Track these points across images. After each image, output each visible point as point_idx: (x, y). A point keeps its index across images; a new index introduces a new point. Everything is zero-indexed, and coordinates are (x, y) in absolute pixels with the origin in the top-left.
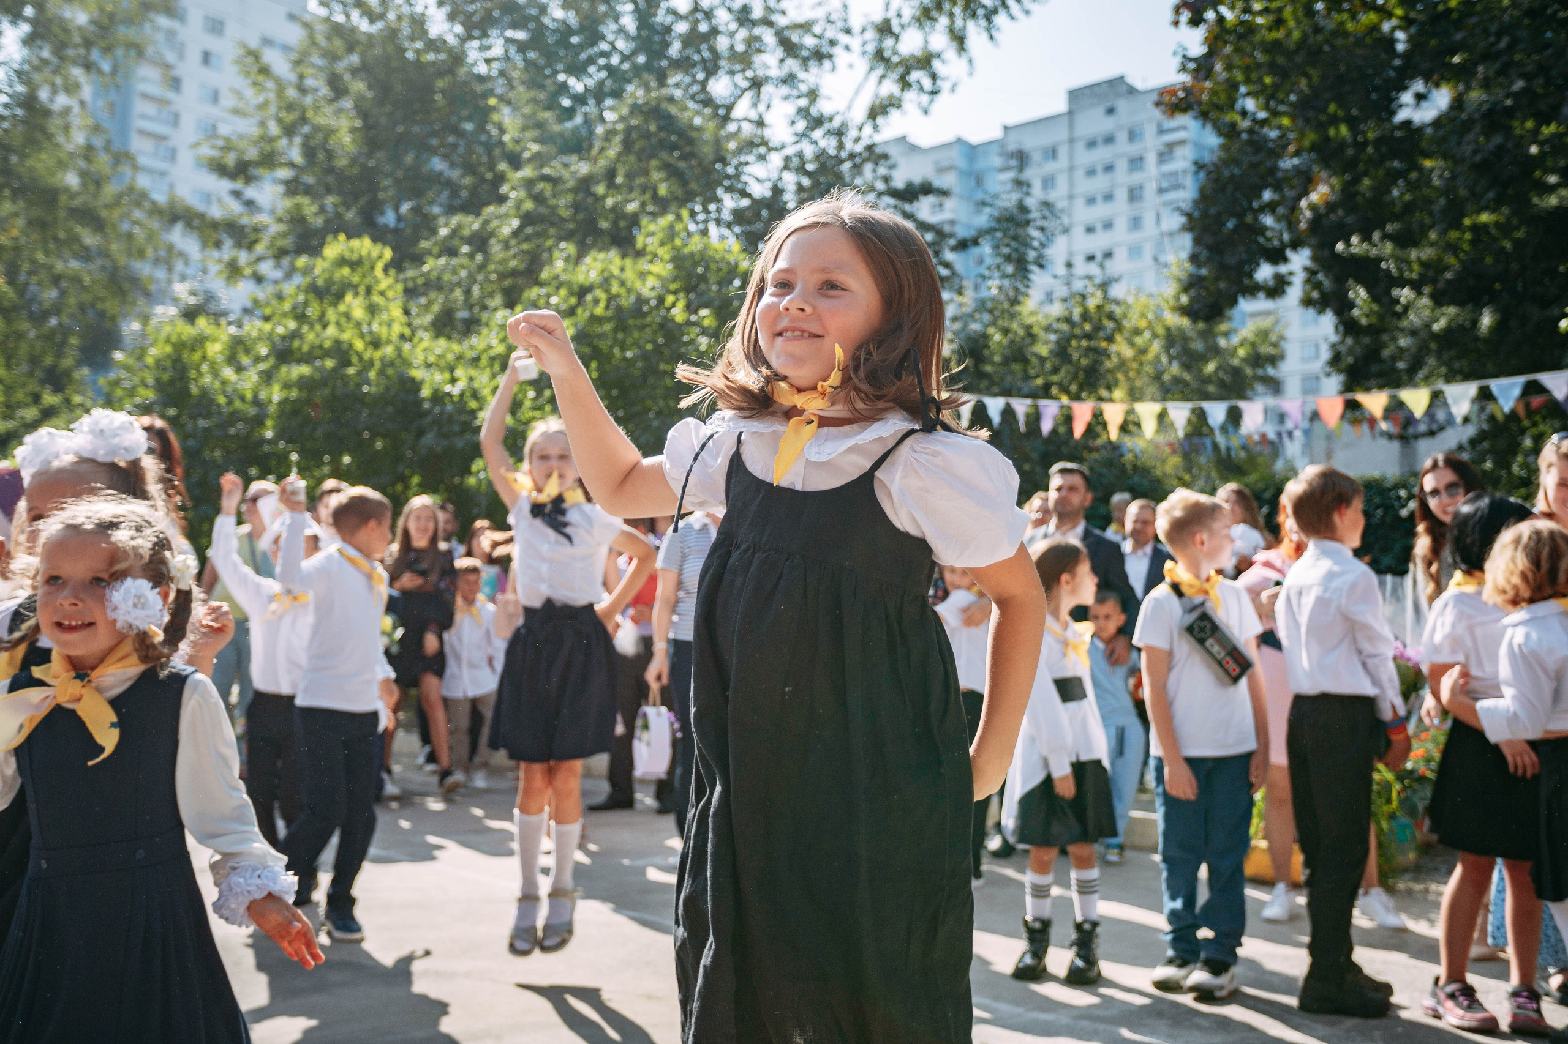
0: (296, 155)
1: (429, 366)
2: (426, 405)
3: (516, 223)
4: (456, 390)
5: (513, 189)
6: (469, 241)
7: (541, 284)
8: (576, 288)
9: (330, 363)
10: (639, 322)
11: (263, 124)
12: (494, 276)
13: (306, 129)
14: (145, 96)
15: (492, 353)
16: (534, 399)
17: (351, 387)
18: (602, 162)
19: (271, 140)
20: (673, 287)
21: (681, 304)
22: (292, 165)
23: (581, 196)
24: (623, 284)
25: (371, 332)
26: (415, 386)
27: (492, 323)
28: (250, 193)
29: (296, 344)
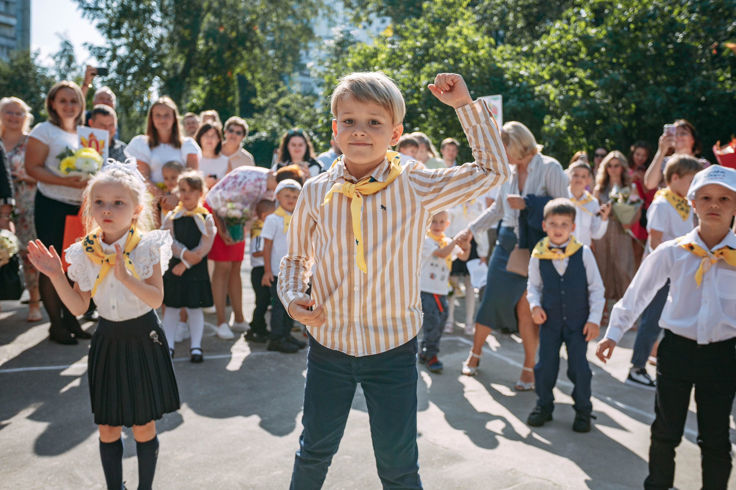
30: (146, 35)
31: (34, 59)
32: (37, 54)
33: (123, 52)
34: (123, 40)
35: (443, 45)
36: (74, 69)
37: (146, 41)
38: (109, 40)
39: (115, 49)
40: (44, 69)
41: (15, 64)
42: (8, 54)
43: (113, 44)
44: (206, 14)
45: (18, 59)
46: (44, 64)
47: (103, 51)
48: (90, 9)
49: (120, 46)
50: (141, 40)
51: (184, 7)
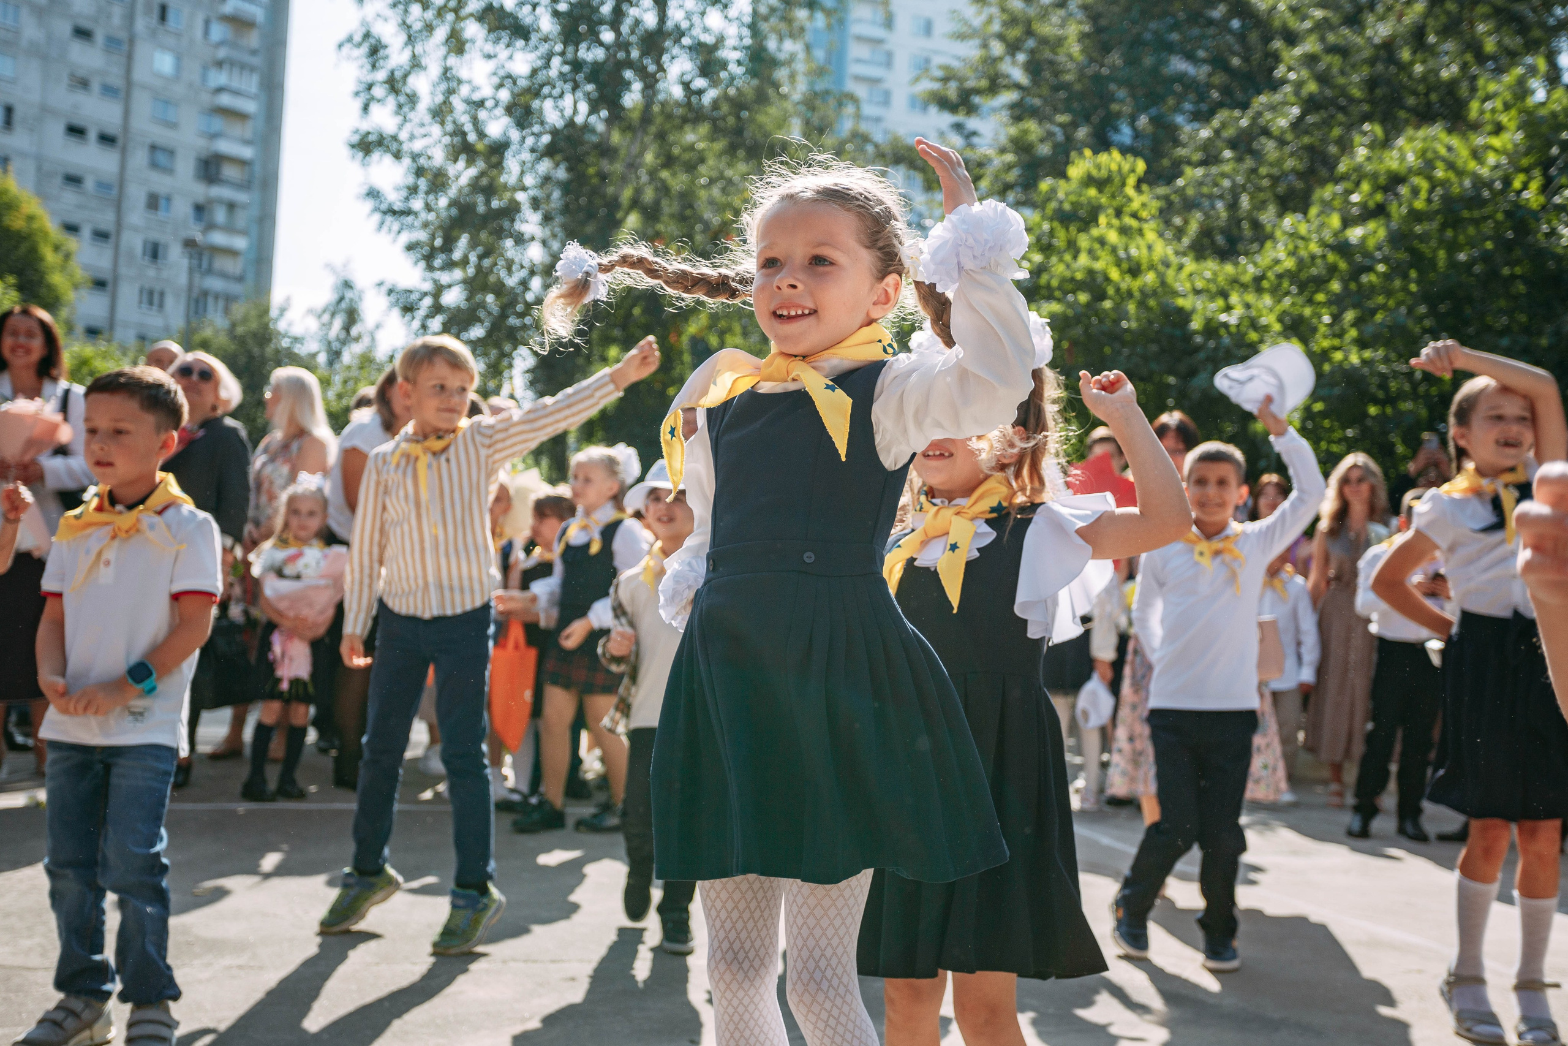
0: (1019, 75)
1: (1197, 292)
2: (1198, 339)
3: (1296, 111)
4: (1232, 319)
5: (1290, 69)
6: (1233, 144)
7: (1337, 181)
8: (1382, 180)
9: (1083, 298)
10: (1476, 214)
11: (985, 46)
12: (1265, 183)
13: (1031, 43)
14: (860, 39)
15: (1279, 269)
16: (1330, 325)
17: (1108, 323)
18: (1407, 20)
19: (995, 60)
20: (1525, 162)
21: (1534, 186)
22: (1018, 86)
23: (1380, 67)
24: (1451, 166)
25: (1129, 258)
26: (1184, 316)
27: (1278, 234)
28: (972, 123)
29: (1044, 279)
30: (501, 263)
31: (276, 320)
32: (283, 311)
33: (453, 297)
34: (458, 274)
35: (1068, 266)
36: (357, 339)
37: (503, 273)
38: (429, 275)
39: (439, 290)
40: (296, 340)
41: (240, 330)
42: (227, 311)
43: (435, 281)
44: (627, 213)
45: (245, 320)
46: (297, 330)
47: (414, 297)
48: (394, 212)
49: (450, 286)
50: (491, 271)
51: (583, 201)
